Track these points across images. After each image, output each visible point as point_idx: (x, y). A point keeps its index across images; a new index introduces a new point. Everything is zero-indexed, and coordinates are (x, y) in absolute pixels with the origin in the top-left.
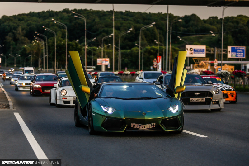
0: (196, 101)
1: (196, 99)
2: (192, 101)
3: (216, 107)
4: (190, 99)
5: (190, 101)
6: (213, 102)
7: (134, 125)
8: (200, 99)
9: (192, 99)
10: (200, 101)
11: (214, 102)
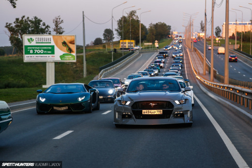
0: (150, 114)
1: (150, 111)
2: (146, 114)
3: (180, 121)
4: (143, 111)
5: (143, 113)
6: (174, 114)
7: (55, 108)
8: (155, 111)
9: (145, 111)
10: (155, 114)
11: (177, 114)
